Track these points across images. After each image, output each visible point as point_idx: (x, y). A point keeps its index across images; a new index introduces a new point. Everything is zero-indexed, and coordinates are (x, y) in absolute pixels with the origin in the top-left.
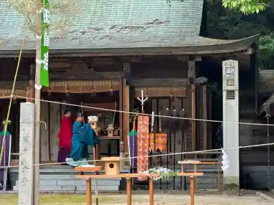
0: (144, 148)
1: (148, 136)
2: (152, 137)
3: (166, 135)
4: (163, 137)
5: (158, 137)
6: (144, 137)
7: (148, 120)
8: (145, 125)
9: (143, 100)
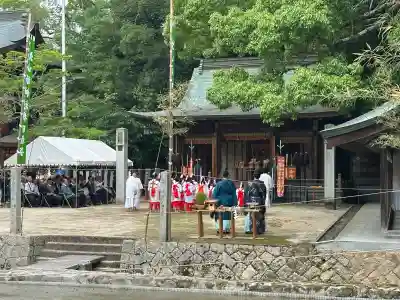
0: (282, 176)
1: (284, 169)
2: (286, 170)
3: (295, 168)
4: (293, 170)
5: (290, 170)
6: (281, 169)
7: (284, 159)
8: (282, 162)
9: (281, 147)
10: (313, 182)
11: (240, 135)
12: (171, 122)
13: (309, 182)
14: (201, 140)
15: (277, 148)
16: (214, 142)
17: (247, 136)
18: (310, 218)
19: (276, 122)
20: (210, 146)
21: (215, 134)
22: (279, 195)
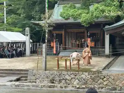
2: (91, 43)
3: (94, 43)
7: (90, 39)
9: (89, 35)
10: (101, 48)
13: (99, 48)
15: (87, 35)
16: (63, 33)
17: (76, 30)
18: (100, 61)
19: (86, 25)
21: (64, 30)
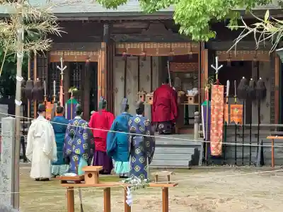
0: (218, 120)
1: (222, 108)
2: (227, 108)
3: (242, 106)
4: (238, 108)
5: (233, 108)
6: (218, 108)
7: (223, 89)
8: (220, 95)
9: (217, 69)
10: (272, 129)
11: (148, 46)
12: (21, 31)
14: (77, 56)
16: (101, 58)
18: (265, 194)
20: (94, 66)
21: (103, 45)
22: (213, 153)
